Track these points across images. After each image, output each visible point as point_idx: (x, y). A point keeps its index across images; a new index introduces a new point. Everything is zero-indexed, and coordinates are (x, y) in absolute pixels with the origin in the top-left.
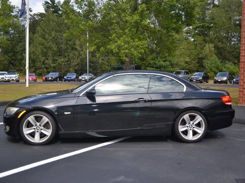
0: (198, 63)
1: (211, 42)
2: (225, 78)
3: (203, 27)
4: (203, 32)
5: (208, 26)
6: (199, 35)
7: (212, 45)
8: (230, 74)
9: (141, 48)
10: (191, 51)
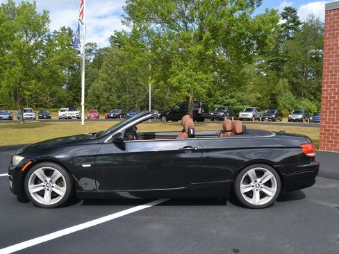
0: (271, 99)
1: (285, 76)
2: (300, 116)
3: (276, 61)
4: (277, 66)
5: (282, 60)
6: (272, 69)
7: (286, 80)
8: (306, 112)
9: (206, 83)
10: (264, 86)
